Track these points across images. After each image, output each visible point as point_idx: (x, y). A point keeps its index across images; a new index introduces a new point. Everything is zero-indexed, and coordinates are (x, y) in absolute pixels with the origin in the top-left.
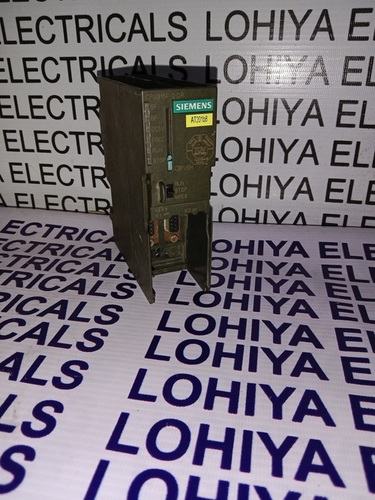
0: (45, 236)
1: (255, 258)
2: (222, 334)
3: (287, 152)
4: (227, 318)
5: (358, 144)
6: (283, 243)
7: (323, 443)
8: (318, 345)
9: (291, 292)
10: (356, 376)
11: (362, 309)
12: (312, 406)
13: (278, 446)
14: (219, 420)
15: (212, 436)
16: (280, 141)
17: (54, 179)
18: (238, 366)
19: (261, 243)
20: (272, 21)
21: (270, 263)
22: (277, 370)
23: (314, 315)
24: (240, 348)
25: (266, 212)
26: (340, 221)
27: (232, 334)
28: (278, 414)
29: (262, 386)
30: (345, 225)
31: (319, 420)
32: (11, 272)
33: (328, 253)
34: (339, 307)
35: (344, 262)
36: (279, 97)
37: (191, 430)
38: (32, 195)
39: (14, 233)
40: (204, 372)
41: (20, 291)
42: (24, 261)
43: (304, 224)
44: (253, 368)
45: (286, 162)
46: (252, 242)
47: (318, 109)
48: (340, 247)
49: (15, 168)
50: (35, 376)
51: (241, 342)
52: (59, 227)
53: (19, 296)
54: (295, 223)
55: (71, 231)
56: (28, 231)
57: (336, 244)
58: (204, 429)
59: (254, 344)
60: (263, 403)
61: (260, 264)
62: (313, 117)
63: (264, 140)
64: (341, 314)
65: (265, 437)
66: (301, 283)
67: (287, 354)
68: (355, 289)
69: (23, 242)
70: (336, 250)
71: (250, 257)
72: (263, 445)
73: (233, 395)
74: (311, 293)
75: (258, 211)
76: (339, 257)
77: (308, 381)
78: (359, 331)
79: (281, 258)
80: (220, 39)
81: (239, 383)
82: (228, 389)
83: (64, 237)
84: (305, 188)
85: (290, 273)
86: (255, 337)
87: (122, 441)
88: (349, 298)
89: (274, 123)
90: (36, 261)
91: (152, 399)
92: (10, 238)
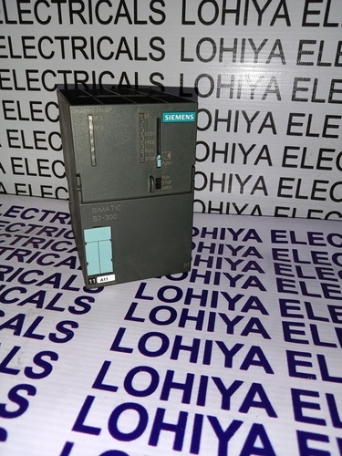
0: (42, 219)
1: (218, 241)
2: (187, 302)
3: (246, 155)
4: (192, 290)
5: (305, 149)
6: (241, 230)
7: (263, 386)
8: (264, 312)
9: (245, 270)
10: (293, 336)
11: (303, 285)
12: (256, 358)
13: (227, 387)
14: (182, 367)
15: (176, 380)
16: (240, 145)
17: (49, 172)
18: (199, 327)
19: (223, 230)
20: (235, 48)
21: (229, 246)
22: (230, 331)
23: (263, 289)
24: (202, 313)
25: (228, 204)
26: (289, 213)
27: (195, 302)
28: (228, 364)
29: (217, 342)
30: (294, 216)
31: (261, 369)
32: (13, 249)
33: (278, 239)
34: (284, 282)
35: (291, 246)
36: (240, 109)
37: (160, 374)
38: (30, 186)
39: (15, 217)
40: (172, 331)
41: (21, 265)
42: (23, 241)
43: (260, 215)
44: (211, 328)
45: (245, 163)
46: (216, 229)
47: (272, 120)
48: (288, 234)
49: (16, 162)
50: (34, 332)
51: (202, 308)
52: (54, 212)
53: (21, 270)
54: (252, 214)
55: (64, 216)
56: (27, 215)
57: (285, 232)
58: (170, 374)
59: (213, 310)
60: (217, 355)
61: (221, 246)
62: (268, 126)
63: (227, 144)
64: (285, 288)
65: (218, 381)
66: (254, 263)
67: (239, 319)
68: (299, 269)
69: (23, 225)
70: (285, 237)
71: (214, 241)
72: (216, 387)
73: (194, 350)
74: (261, 271)
75: (222, 203)
76: (287, 242)
77: (255, 339)
78: (298, 302)
79: (239, 242)
80: (192, 60)
81: (199, 340)
82: (191, 344)
83: (58, 221)
84: (261, 185)
85: (245, 255)
86: (214, 304)
87: (104, 382)
88: (293, 276)
89: (236, 131)
90: (35, 240)
91: (130, 351)
92: (12, 221)
